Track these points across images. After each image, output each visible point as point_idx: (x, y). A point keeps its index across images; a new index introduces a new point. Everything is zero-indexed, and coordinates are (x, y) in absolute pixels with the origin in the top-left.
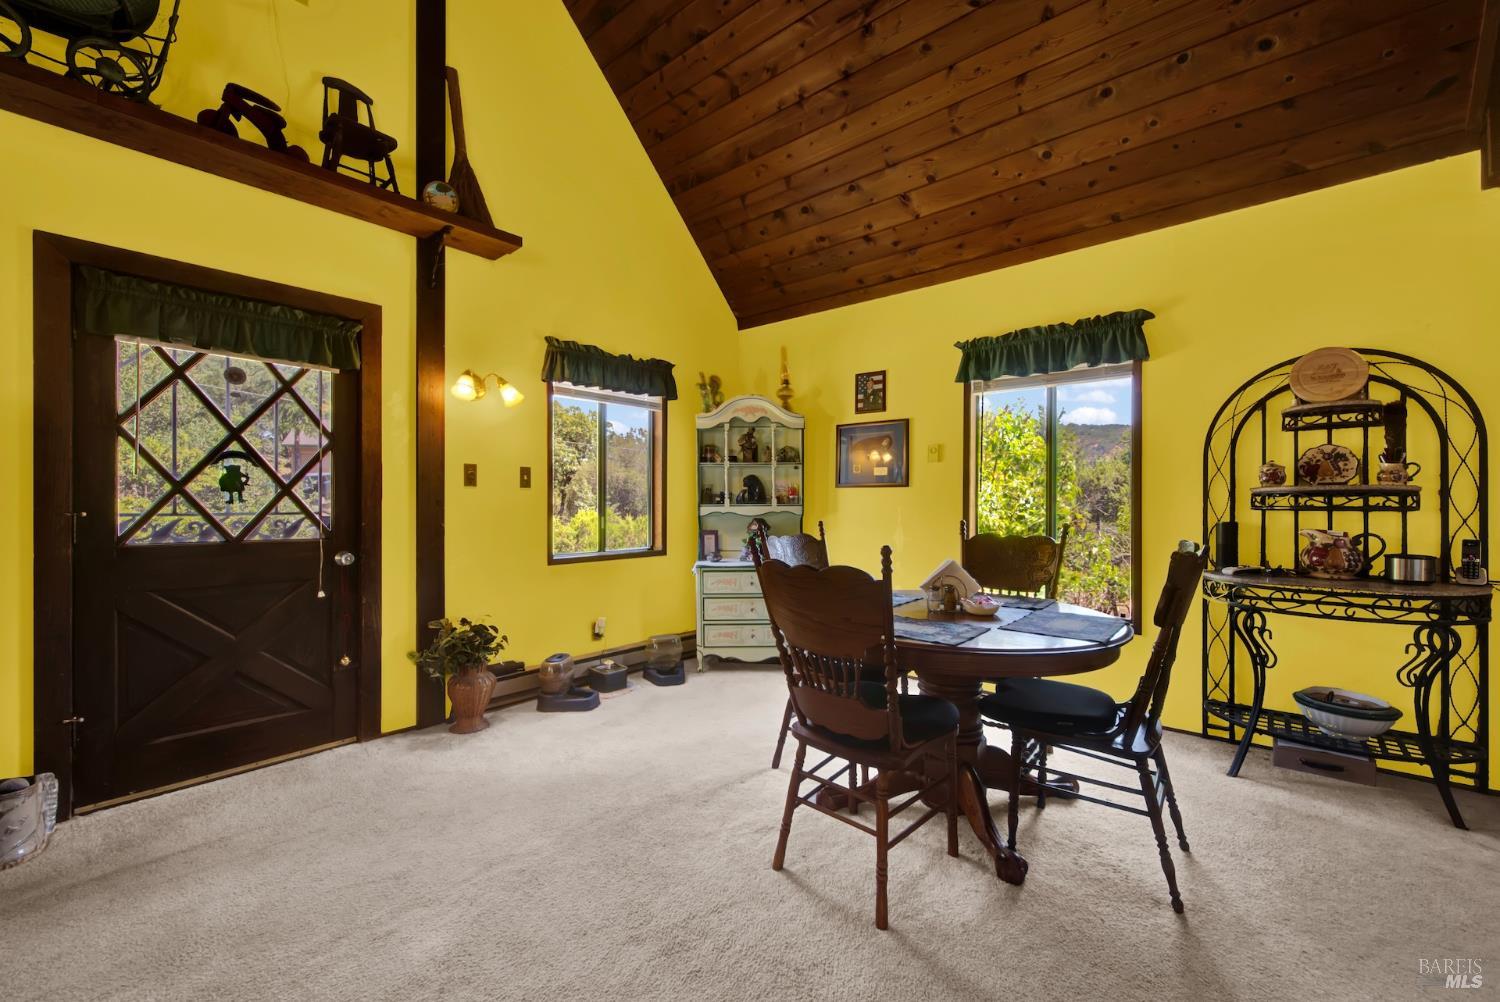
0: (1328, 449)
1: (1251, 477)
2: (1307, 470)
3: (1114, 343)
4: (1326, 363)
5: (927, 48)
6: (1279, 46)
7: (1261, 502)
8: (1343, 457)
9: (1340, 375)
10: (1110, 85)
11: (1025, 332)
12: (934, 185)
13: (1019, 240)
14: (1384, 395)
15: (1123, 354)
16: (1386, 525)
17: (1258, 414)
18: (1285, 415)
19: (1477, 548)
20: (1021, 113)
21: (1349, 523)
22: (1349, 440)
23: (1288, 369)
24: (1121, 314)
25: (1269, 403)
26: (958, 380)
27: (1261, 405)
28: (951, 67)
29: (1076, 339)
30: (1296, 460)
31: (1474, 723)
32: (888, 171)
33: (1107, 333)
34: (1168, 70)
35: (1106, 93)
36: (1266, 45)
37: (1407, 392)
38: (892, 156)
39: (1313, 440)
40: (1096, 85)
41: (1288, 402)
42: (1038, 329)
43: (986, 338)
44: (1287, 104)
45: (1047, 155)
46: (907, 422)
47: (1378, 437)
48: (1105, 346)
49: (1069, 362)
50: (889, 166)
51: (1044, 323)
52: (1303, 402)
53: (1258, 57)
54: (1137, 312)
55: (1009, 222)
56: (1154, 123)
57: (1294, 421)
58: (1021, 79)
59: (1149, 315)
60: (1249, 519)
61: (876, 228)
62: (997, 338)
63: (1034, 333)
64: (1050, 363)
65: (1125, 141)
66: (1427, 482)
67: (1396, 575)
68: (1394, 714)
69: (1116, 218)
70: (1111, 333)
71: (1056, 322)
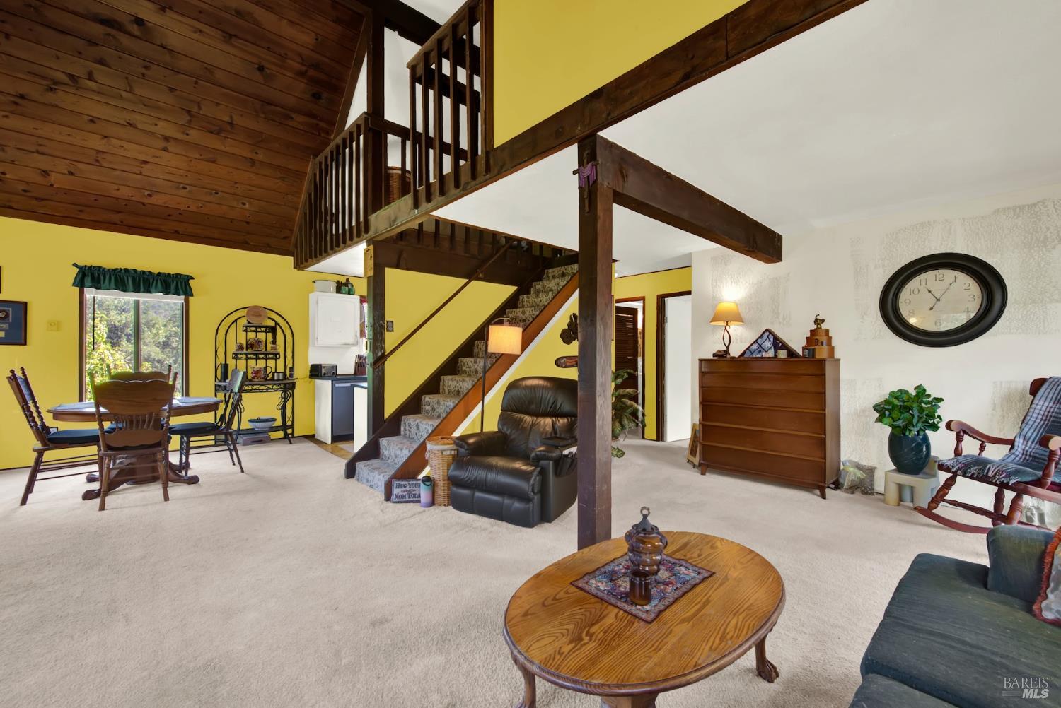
0: (256, 339)
1: (232, 348)
2: (250, 345)
3: (177, 286)
4: (255, 311)
5: (92, 121)
6: (247, 206)
7: (236, 356)
8: (260, 342)
9: (260, 315)
10: (187, 186)
11: (126, 270)
12: (72, 177)
13: (122, 222)
14: (272, 324)
15: (181, 292)
16: (271, 363)
17: (235, 324)
18: (243, 327)
19: (292, 369)
20: (141, 174)
21: (262, 363)
22: (262, 336)
23: (246, 310)
24: (181, 275)
25: (238, 321)
26: (74, 284)
27: (236, 321)
28: (105, 137)
29: (157, 281)
30: (247, 342)
31: (291, 419)
32: (37, 155)
33: (173, 282)
34: (211, 194)
35: (185, 188)
36: (244, 204)
37: (276, 323)
38: (41, 149)
39: (252, 335)
40: (182, 183)
41: (243, 322)
42: (135, 270)
43: (100, 267)
44: (248, 223)
45: (149, 195)
46: (26, 304)
47: (270, 335)
48: (173, 287)
49: (153, 289)
50: (38, 152)
51: (139, 269)
52: (249, 323)
53: (241, 206)
54: (188, 276)
55: (119, 212)
56: (201, 207)
57: (246, 329)
58: (145, 162)
59: (193, 278)
60: (231, 362)
61: (8, 176)
62: (109, 270)
63: (132, 272)
64: (142, 289)
65: (189, 207)
66: (281, 351)
67: (276, 378)
68: (274, 420)
69: (177, 232)
70: (175, 282)
71: (147, 270)
